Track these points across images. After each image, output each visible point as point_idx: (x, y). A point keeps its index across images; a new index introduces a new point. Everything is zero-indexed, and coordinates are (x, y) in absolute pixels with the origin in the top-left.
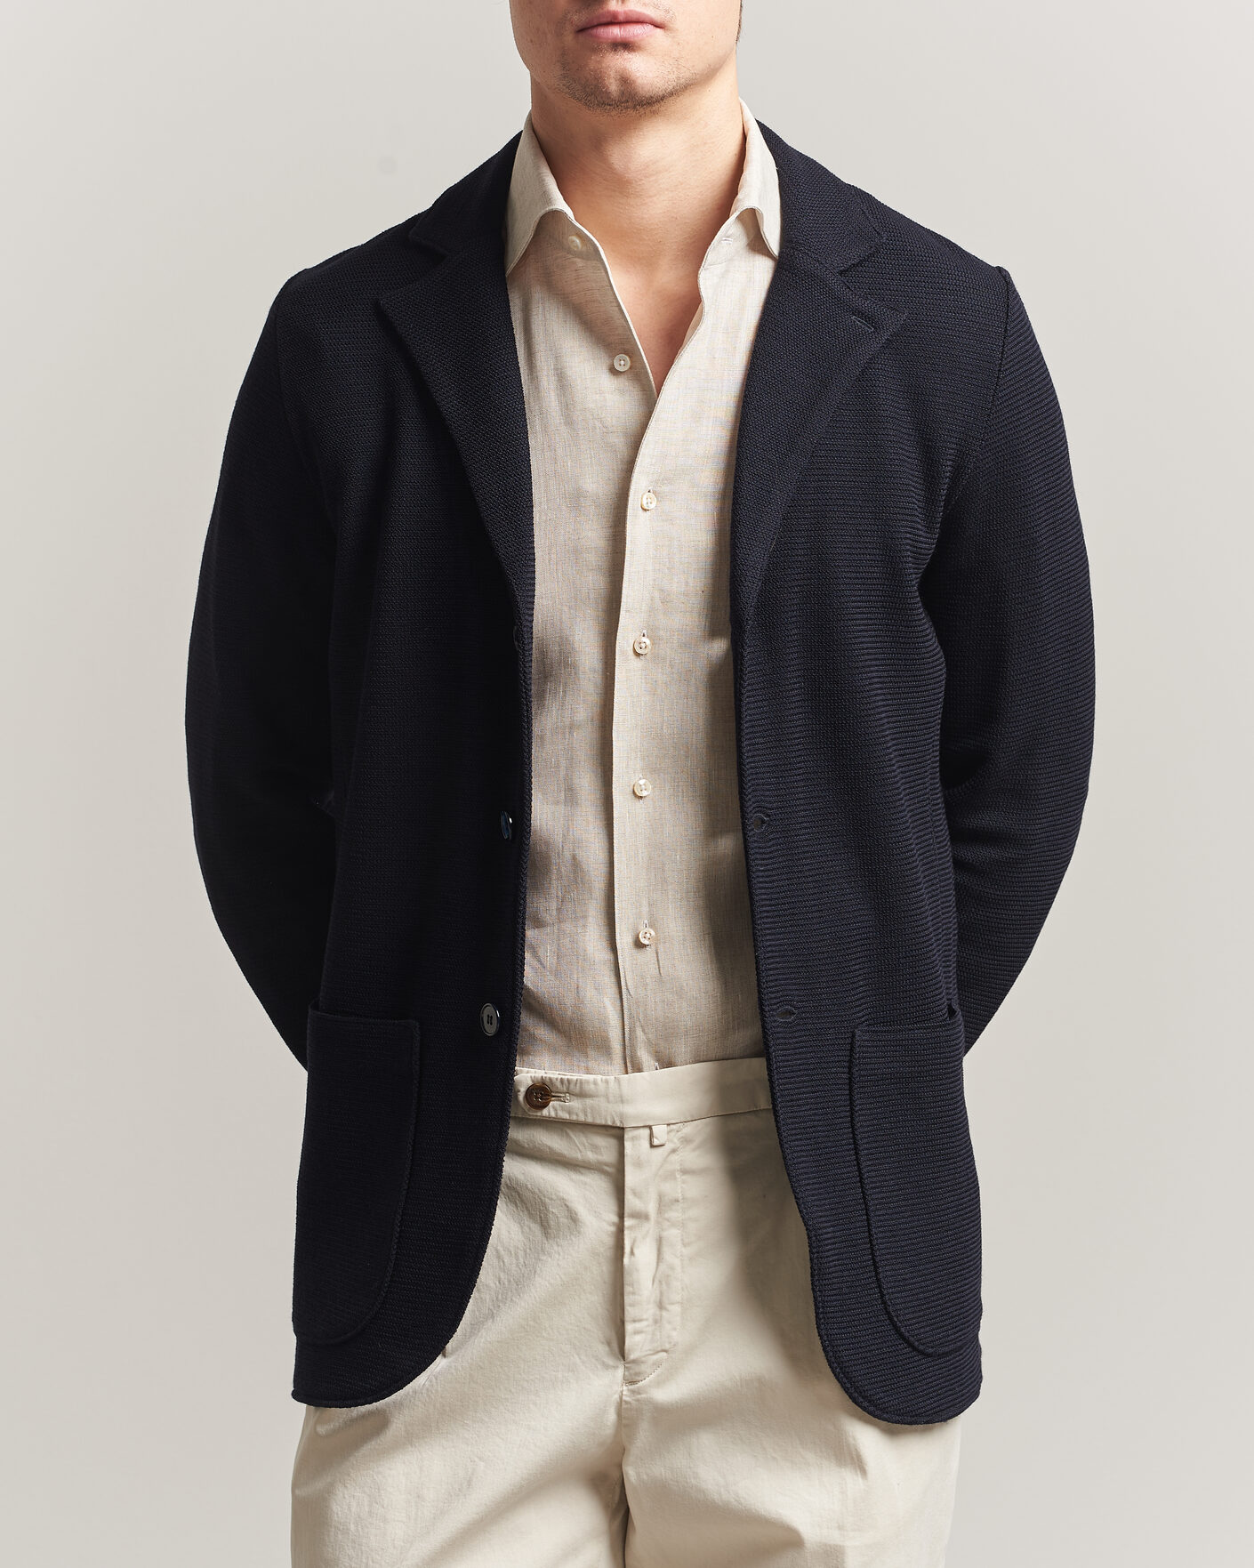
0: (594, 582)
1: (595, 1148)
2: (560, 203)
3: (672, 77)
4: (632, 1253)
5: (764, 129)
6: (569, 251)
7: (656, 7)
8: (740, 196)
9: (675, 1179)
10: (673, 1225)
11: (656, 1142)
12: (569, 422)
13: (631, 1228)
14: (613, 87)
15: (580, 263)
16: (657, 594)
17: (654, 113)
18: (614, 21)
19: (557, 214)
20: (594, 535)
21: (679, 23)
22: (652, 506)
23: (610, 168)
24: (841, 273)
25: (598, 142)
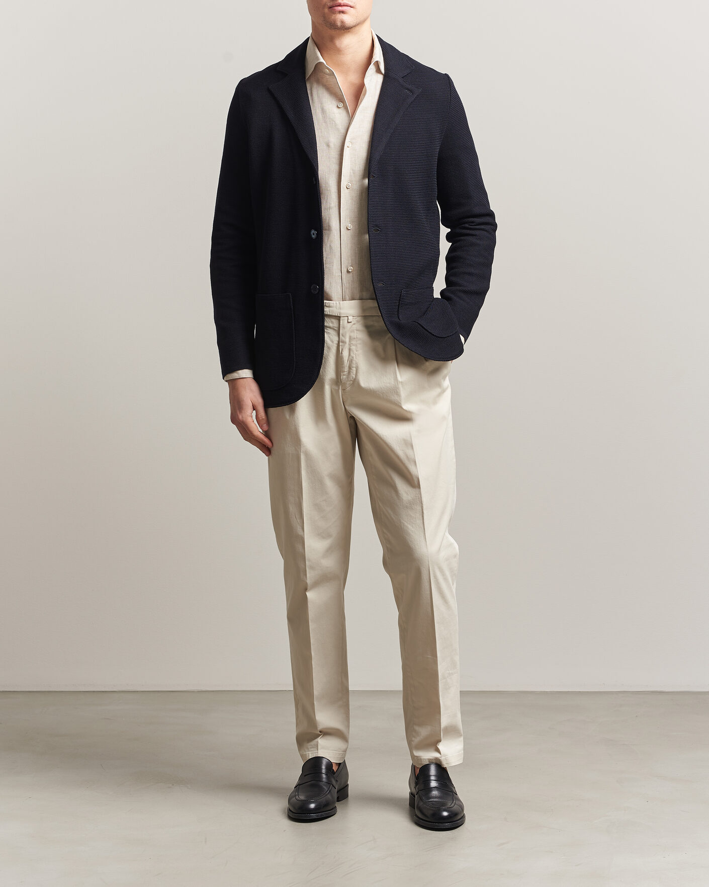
0: (335, 167)
1: (332, 322)
2: (322, 60)
3: (355, 21)
4: (342, 353)
5: (378, 37)
6: (325, 73)
7: (351, 2)
8: (374, 57)
9: (354, 332)
10: (354, 345)
11: (349, 321)
12: (325, 122)
13: (342, 345)
14: (339, 24)
15: (328, 77)
16: (351, 171)
17: (349, 32)
18: (340, 5)
19: (321, 63)
20: (334, 154)
21: (357, 7)
22: (350, 146)
23: (336, 47)
24: (402, 77)
25: (332, 39)
